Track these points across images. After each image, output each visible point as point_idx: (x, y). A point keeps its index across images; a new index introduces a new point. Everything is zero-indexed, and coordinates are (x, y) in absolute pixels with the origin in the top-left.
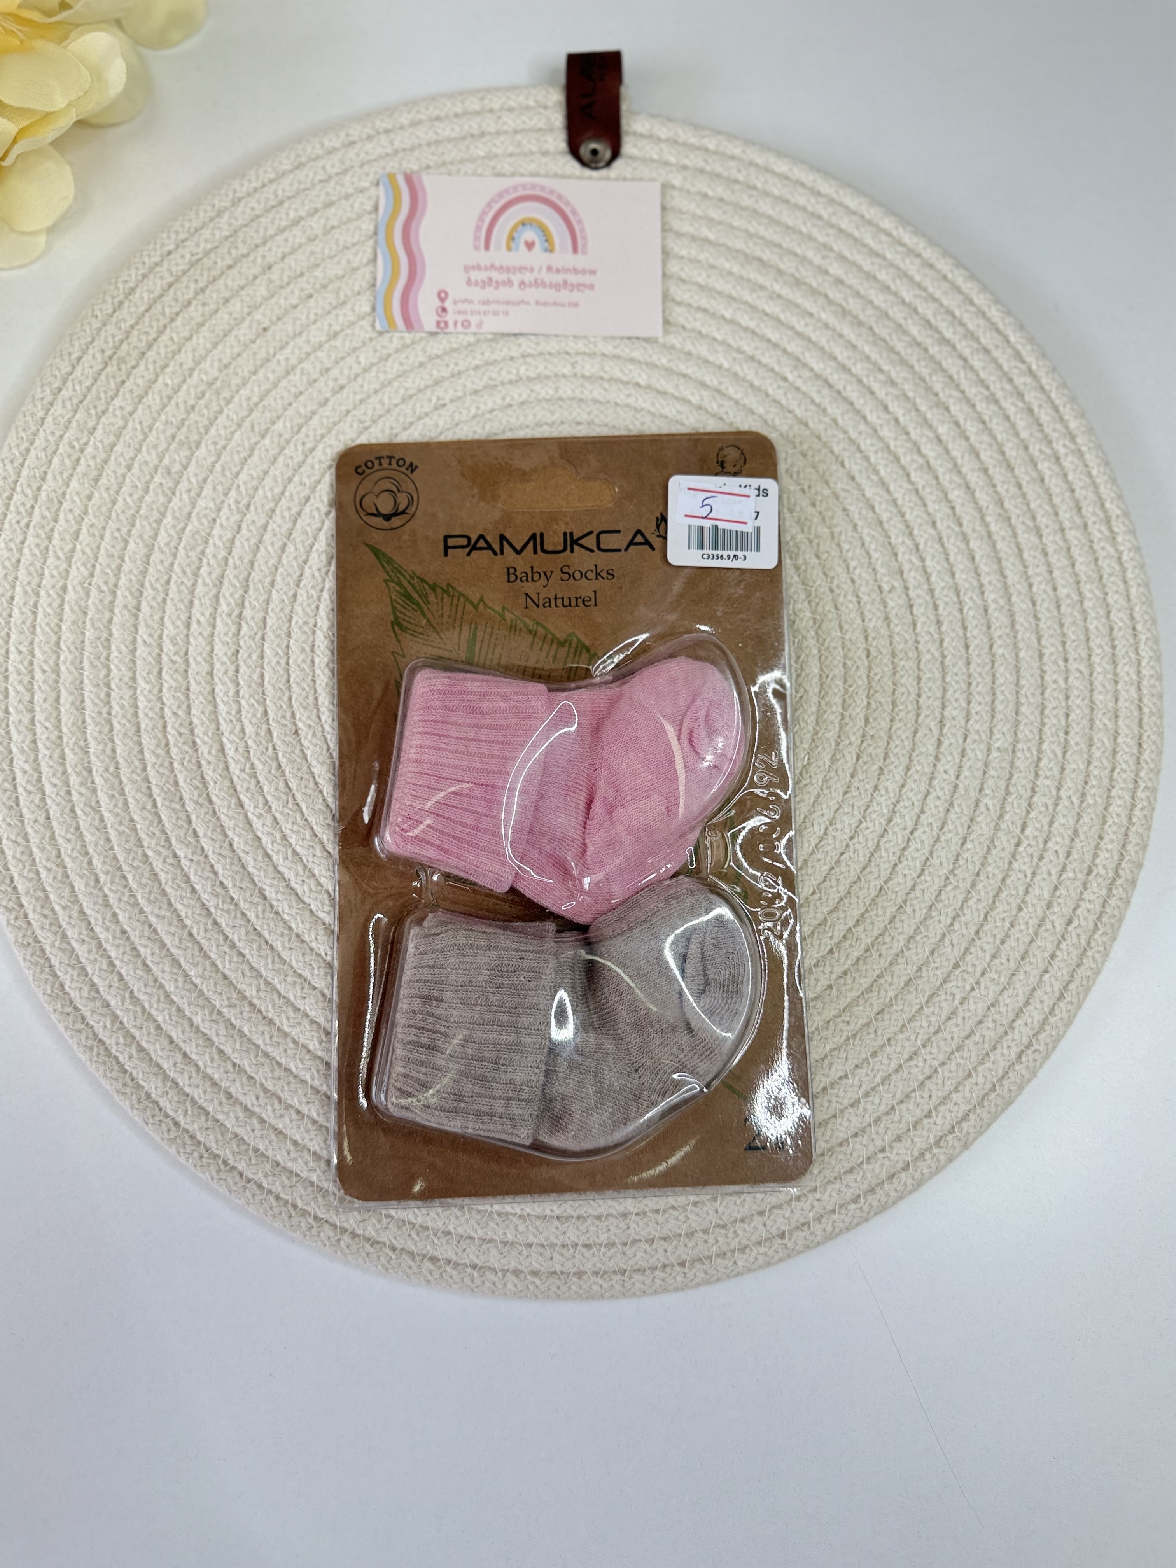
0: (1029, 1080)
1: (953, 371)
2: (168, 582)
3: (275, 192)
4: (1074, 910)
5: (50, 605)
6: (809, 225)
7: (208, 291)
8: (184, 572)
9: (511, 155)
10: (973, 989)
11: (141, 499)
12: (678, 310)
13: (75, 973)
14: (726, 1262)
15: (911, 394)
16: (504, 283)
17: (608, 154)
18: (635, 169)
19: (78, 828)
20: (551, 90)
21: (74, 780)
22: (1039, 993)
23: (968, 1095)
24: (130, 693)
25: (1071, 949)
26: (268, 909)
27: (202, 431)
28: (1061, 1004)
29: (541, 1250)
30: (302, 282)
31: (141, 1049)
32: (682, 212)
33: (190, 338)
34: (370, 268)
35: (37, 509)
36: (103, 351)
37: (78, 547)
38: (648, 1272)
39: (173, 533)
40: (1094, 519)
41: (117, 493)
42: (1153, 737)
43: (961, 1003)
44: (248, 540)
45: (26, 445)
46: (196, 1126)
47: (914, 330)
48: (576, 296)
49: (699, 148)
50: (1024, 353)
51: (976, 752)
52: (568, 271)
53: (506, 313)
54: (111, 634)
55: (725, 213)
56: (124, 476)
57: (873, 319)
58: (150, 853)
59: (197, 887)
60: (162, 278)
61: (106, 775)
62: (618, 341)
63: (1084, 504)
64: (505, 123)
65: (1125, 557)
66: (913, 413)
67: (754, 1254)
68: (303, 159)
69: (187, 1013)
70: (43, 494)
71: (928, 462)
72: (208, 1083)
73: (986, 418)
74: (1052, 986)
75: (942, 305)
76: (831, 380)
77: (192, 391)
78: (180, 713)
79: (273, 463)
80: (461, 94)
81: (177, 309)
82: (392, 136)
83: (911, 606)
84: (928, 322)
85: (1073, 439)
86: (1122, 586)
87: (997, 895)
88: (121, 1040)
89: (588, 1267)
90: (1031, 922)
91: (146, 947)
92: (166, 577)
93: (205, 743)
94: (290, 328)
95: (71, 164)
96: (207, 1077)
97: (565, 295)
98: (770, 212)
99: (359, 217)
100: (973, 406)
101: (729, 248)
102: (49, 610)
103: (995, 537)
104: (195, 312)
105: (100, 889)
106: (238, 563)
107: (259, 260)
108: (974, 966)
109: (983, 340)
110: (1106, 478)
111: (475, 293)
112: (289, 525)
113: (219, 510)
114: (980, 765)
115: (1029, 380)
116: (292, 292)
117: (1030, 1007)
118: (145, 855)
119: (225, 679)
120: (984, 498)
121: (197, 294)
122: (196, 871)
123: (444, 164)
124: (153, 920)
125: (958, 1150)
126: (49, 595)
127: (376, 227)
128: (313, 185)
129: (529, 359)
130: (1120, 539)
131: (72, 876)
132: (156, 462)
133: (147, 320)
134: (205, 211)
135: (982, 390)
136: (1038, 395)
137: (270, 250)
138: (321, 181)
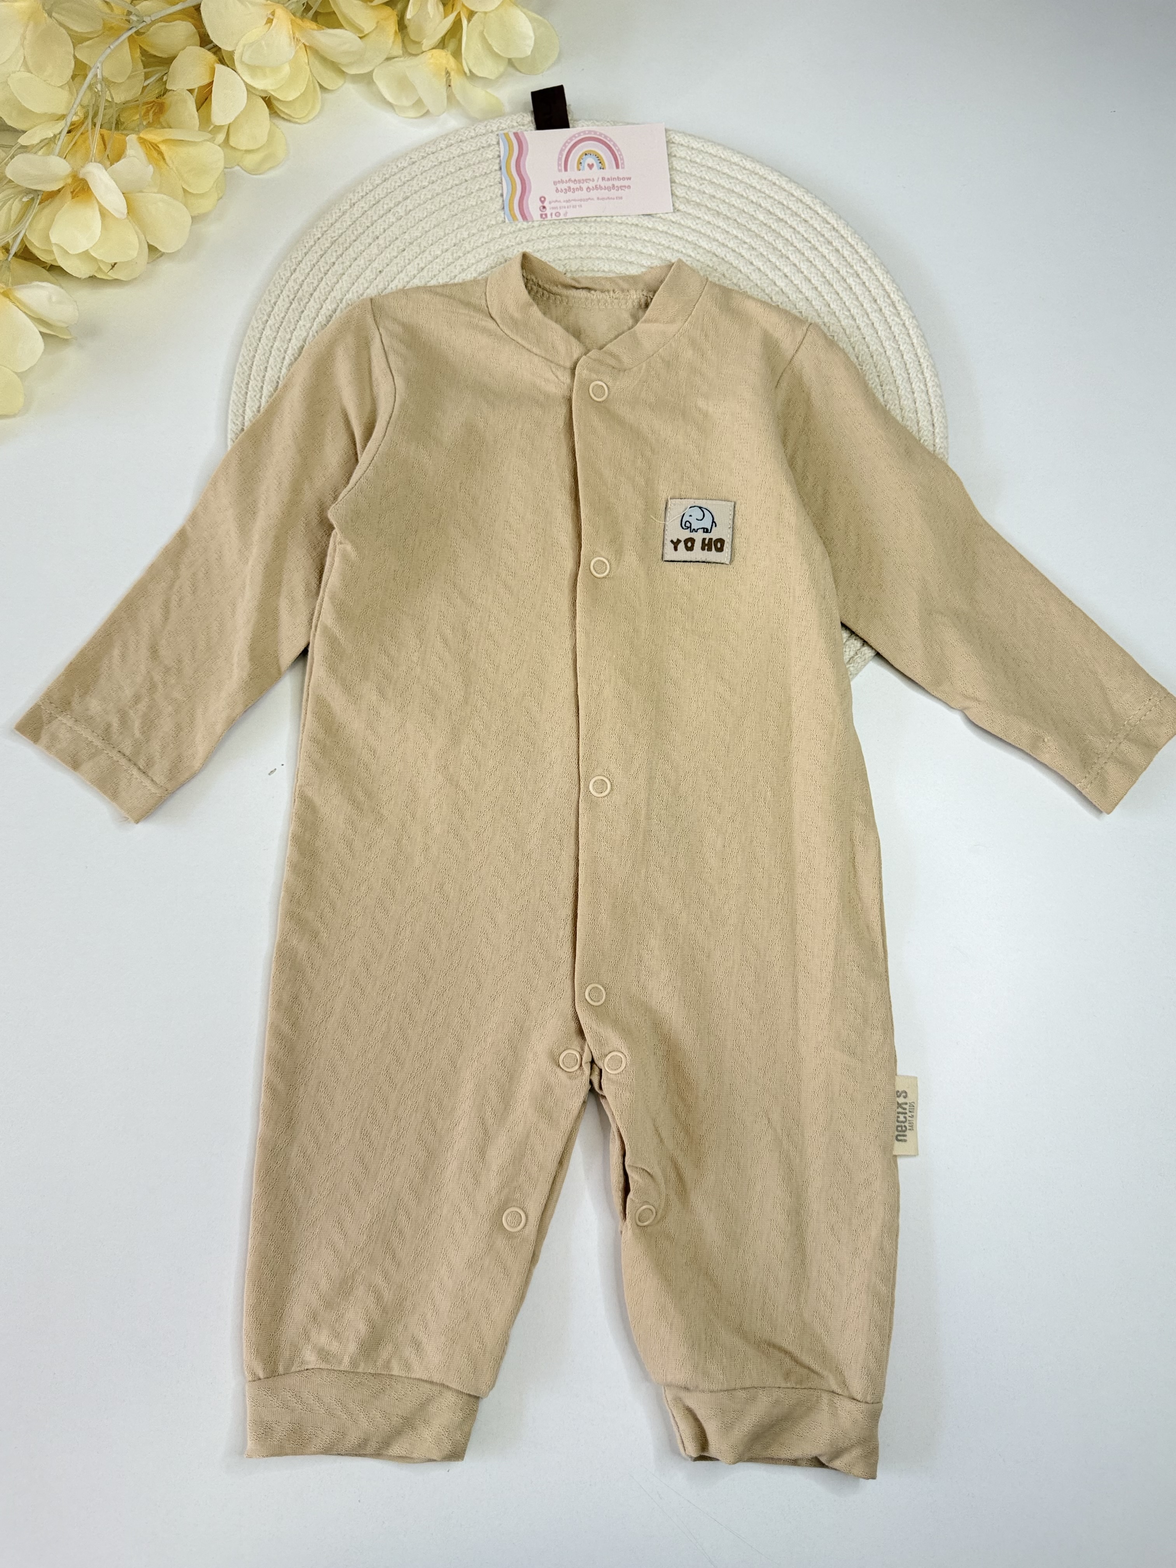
1: (788, 236)
3: (374, 197)
7: (344, 255)
15: (765, 253)
20: (525, 114)
30: (397, 243)
36: (288, 296)
40: (884, 305)
47: (761, 217)
50: (828, 219)
57: (736, 214)
60: (316, 252)
63: (877, 297)
65: (907, 324)
68: (387, 176)
71: (782, 290)
73: (812, 259)
75: (775, 200)
76: (717, 254)
81: (328, 267)
82: (436, 154)
84: (769, 211)
86: (908, 340)
94: (395, 269)
100: (803, 254)
104: (338, 267)
107: (371, 234)
109: (803, 216)
110: (888, 280)
115: (834, 233)
116: (393, 249)
121: (337, 258)
123: (469, 165)
128: (396, 189)
130: (902, 313)
133: (311, 276)
134: (336, 213)
135: (806, 243)
136: (841, 241)
137: (376, 228)
138: (399, 186)
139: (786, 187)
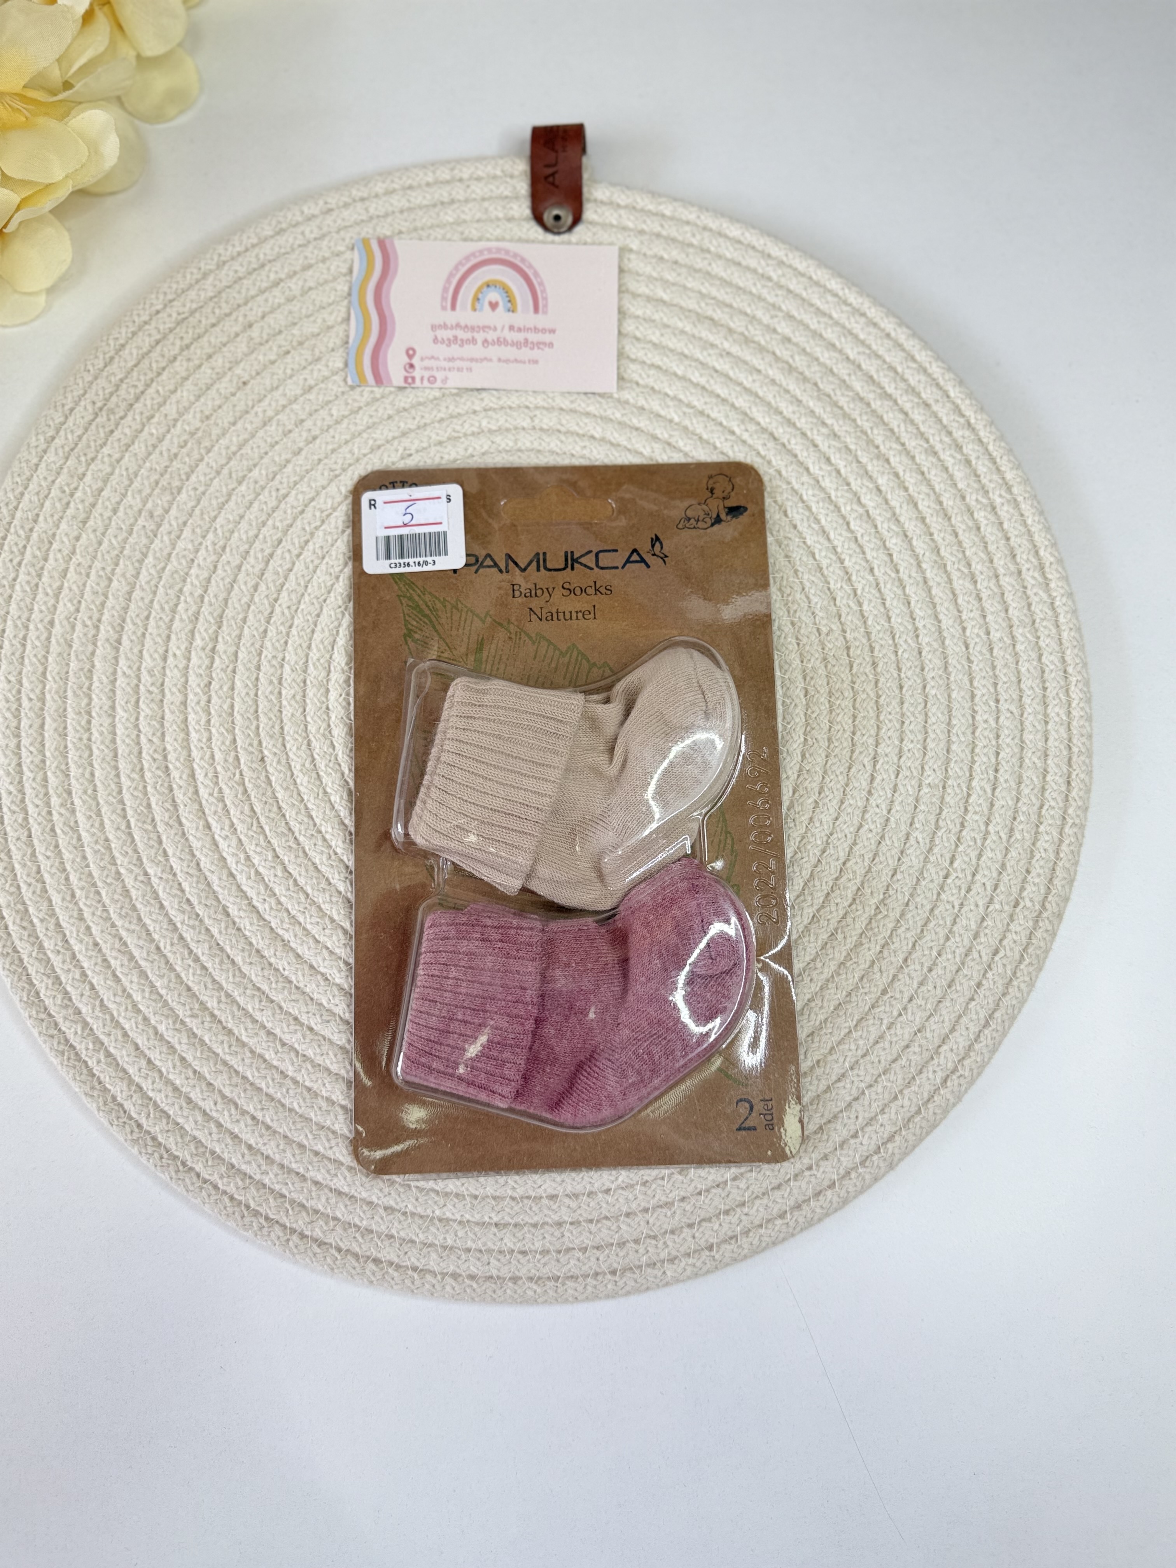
0: (954, 1105)
1: (894, 424)
2: (147, 618)
3: (257, 256)
4: (1001, 941)
5: (38, 638)
6: (759, 286)
7: (192, 348)
8: (163, 609)
9: (478, 221)
10: (900, 1015)
11: (125, 541)
12: (633, 367)
13: (50, 982)
14: (656, 1272)
15: (852, 447)
16: (468, 341)
17: (570, 220)
18: (594, 234)
19: (57, 846)
20: (518, 161)
21: (55, 801)
22: (964, 1020)
23: (893, 1116)
24: (109, 720)
25: (997, 978)
26: (231, 926)
27: (184, 477)
28: (986, 1032)
29: (478, 1255)
30: (280, 339)
31: (108, 1055)
32: (638, 274)
33: (174, 391)
34: (344, 326)
35: (28, 548)
36: (94, 403)
37: (66, 584)
38: (580, 1279)
39: (153, 571)
40: (1027, 566)
41: (103, 534)
42: (1082, 776)
43: (889, 1028)
44: (223, 579)
45: (20, 489)
46: (157, 1128)
47: (858, 385)
48: (536, 353)
49: (656, 214)
50: (963, 407)
51: (907, 787)
52: (528, 330)
53: (470, 370)
54: (93, 666)
55: (679, 275)
56: (110, 519)
57: (818, 375)
58: (122, 871)
59: (165, 903)
60: (150, 335)
61: (85, 797)
62: (575, 396)
63: (1018, 551)
64: (473, 192)
65: (1057, 603)
66: (854, 465)
67: (683, 1264)
68: (284, 226)
69: (153, 1022)
70: (35, 536)
71: (867, 512)
72: (170, 1088)
73: (925, 469)
74: (977, 1013)
75: (884, 361)
76: (776, 435)
77: (176, 440)
78: (155, 740)
79: (248, 508)
80: (433, 165)
81: (163, 364)
82: (367, 203)
83: (848, 648)
84: (871, 377)
85: (1009, 489)
86: (1054, 631)
87: (926, 924)
88: (91, 1046)
89: (523, 1272)
90: (957, 951)
91: (116, 958)
92: (146, 613)
93: (177, 768)
94: (268, 382)
95: (69, 230)
96: (168, 1082)
97: (526, 353)
98: (723, 274)
99: (335, 279)
100: (913, 458)
101: (681, 308)
102: (37, 643)
103: (931, 583)
104: (180, 366)
105: (76, 904)
106: (213, 600)
107: (241, 319)
108: (901, 992)
109: (923, 395)
110: (1040, 526)
111: (443, 351)
112: (262, 566)
113: (197, 551)
114: (911, 800)
115: (967, 433)
116: (271, 349)
117: (955, 1034)
118: (118, 873)
119: (198, 708)
120: (920, 546)
121: (182, 350)
122: (165, 888)
123: (415, 229)
124: (123, 933)
125: (883, 1170)
126: (37, 629)
127: (350, 289)
128: (293, 250)
129: (490, 413)
130: (1052, 585)
131: (51, 891)
132: (140, 506)
133: (135, 374)
134: (192, 273)
135: (922, 443)
136: (976, 448)
137: (251, 309)
138: (300, 246)
139: (905, 345)
